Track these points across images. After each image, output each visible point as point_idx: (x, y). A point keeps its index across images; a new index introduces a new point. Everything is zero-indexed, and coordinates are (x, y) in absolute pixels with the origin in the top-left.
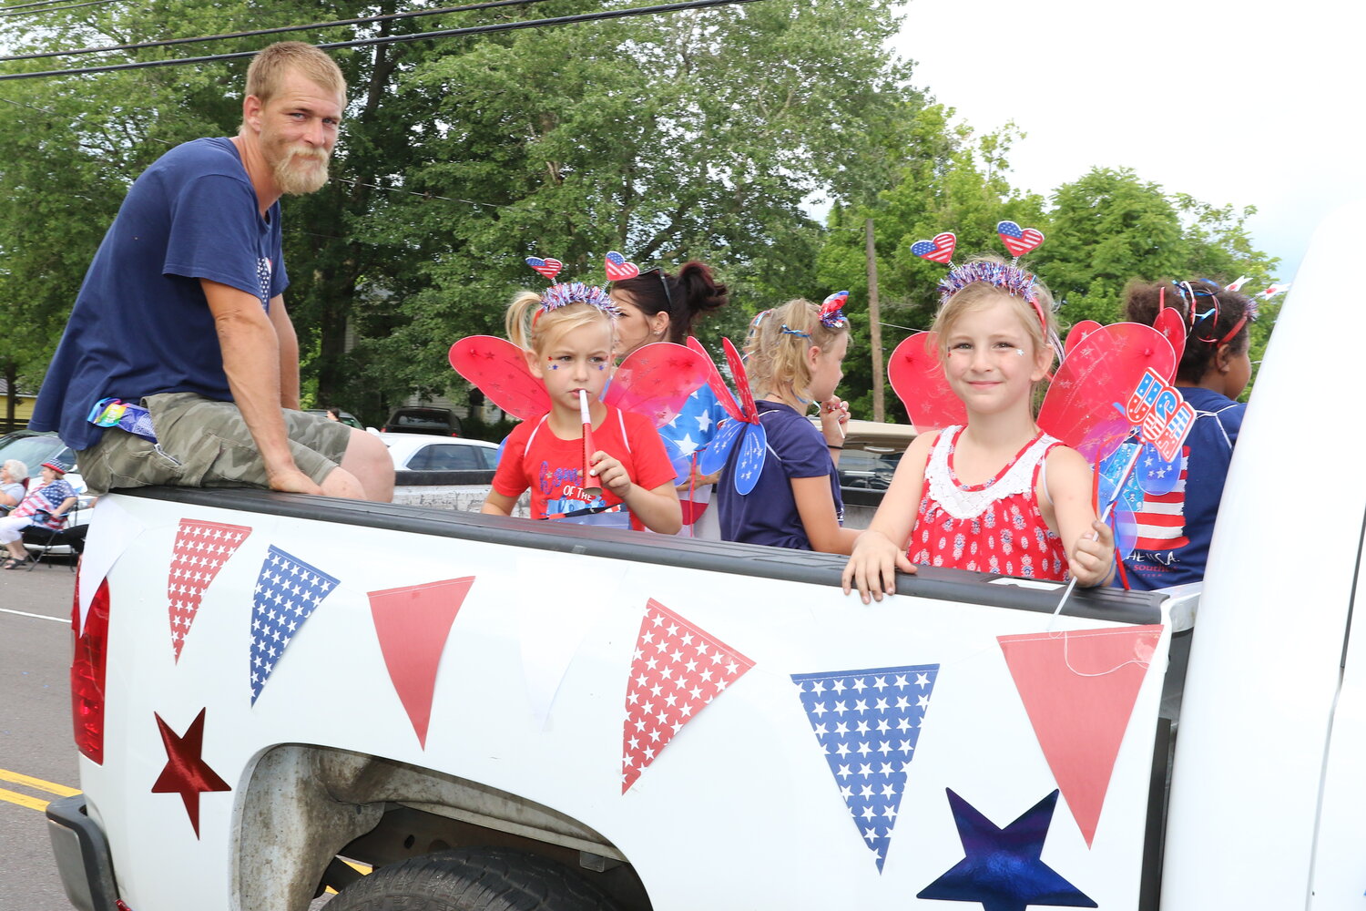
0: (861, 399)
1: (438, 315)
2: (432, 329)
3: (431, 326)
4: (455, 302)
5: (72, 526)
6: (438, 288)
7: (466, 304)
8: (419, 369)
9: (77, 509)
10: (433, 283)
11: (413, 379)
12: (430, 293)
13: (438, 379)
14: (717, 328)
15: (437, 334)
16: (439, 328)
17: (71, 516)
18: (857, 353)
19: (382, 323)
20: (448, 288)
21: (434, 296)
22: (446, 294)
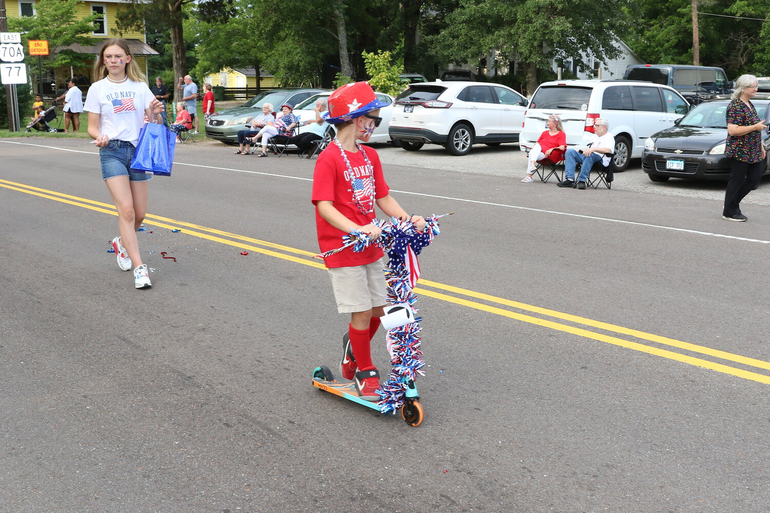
0: (684, 55)
1: (464, 22)
2: (461, 29)
3: (460, 27)
4: (472, 15)
5: (297, 134)
6: (463, 7)
7: (478, 15)
8: (455, 50)
9: (299, 126)
10: (460, 5)
11: (452, 55)
12: (459, 11)
13: (465, 54)
14: (608, 20)
15: (463, 32)
16: (464, 28)
17: (297, 129)
18: (682, 30)
19: (434, 29)
20: (468, 7)
21: (461, 12)
22: (467, 10)
